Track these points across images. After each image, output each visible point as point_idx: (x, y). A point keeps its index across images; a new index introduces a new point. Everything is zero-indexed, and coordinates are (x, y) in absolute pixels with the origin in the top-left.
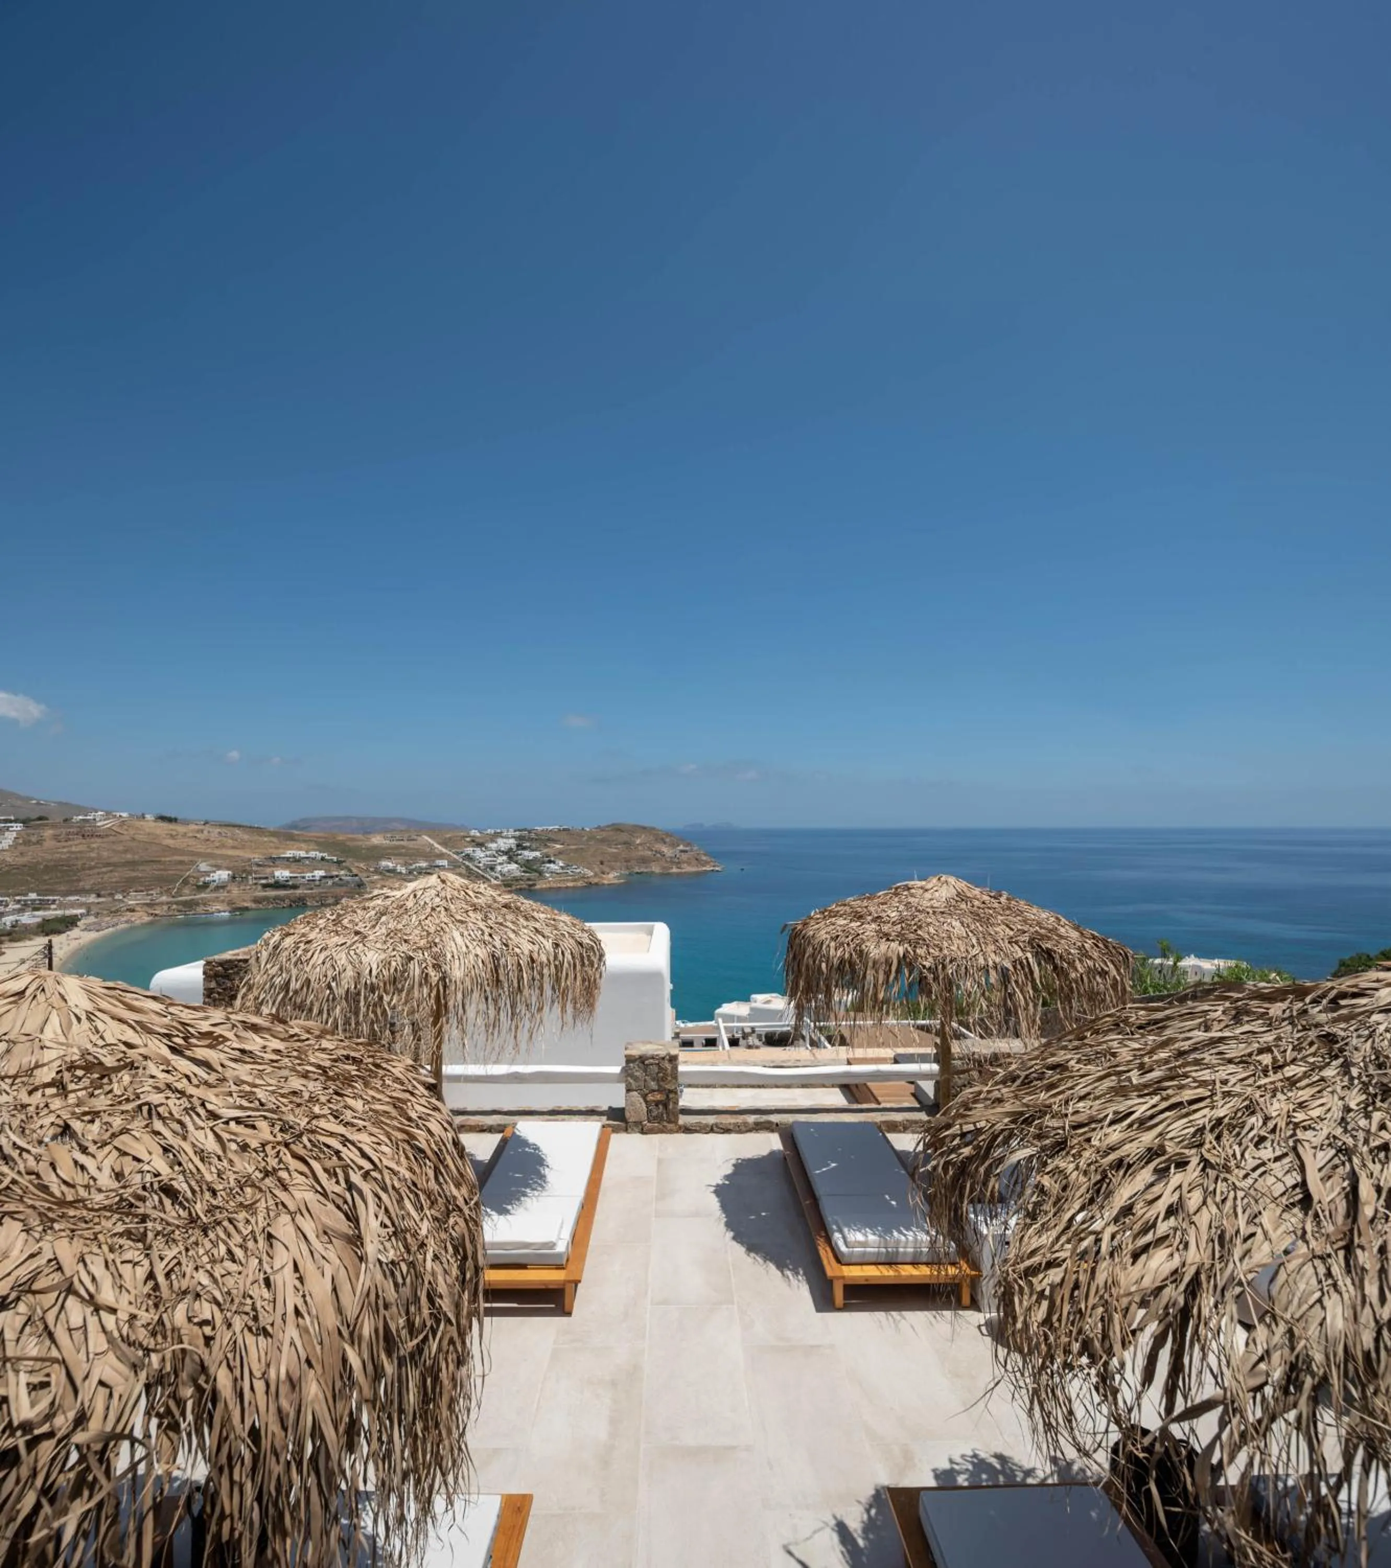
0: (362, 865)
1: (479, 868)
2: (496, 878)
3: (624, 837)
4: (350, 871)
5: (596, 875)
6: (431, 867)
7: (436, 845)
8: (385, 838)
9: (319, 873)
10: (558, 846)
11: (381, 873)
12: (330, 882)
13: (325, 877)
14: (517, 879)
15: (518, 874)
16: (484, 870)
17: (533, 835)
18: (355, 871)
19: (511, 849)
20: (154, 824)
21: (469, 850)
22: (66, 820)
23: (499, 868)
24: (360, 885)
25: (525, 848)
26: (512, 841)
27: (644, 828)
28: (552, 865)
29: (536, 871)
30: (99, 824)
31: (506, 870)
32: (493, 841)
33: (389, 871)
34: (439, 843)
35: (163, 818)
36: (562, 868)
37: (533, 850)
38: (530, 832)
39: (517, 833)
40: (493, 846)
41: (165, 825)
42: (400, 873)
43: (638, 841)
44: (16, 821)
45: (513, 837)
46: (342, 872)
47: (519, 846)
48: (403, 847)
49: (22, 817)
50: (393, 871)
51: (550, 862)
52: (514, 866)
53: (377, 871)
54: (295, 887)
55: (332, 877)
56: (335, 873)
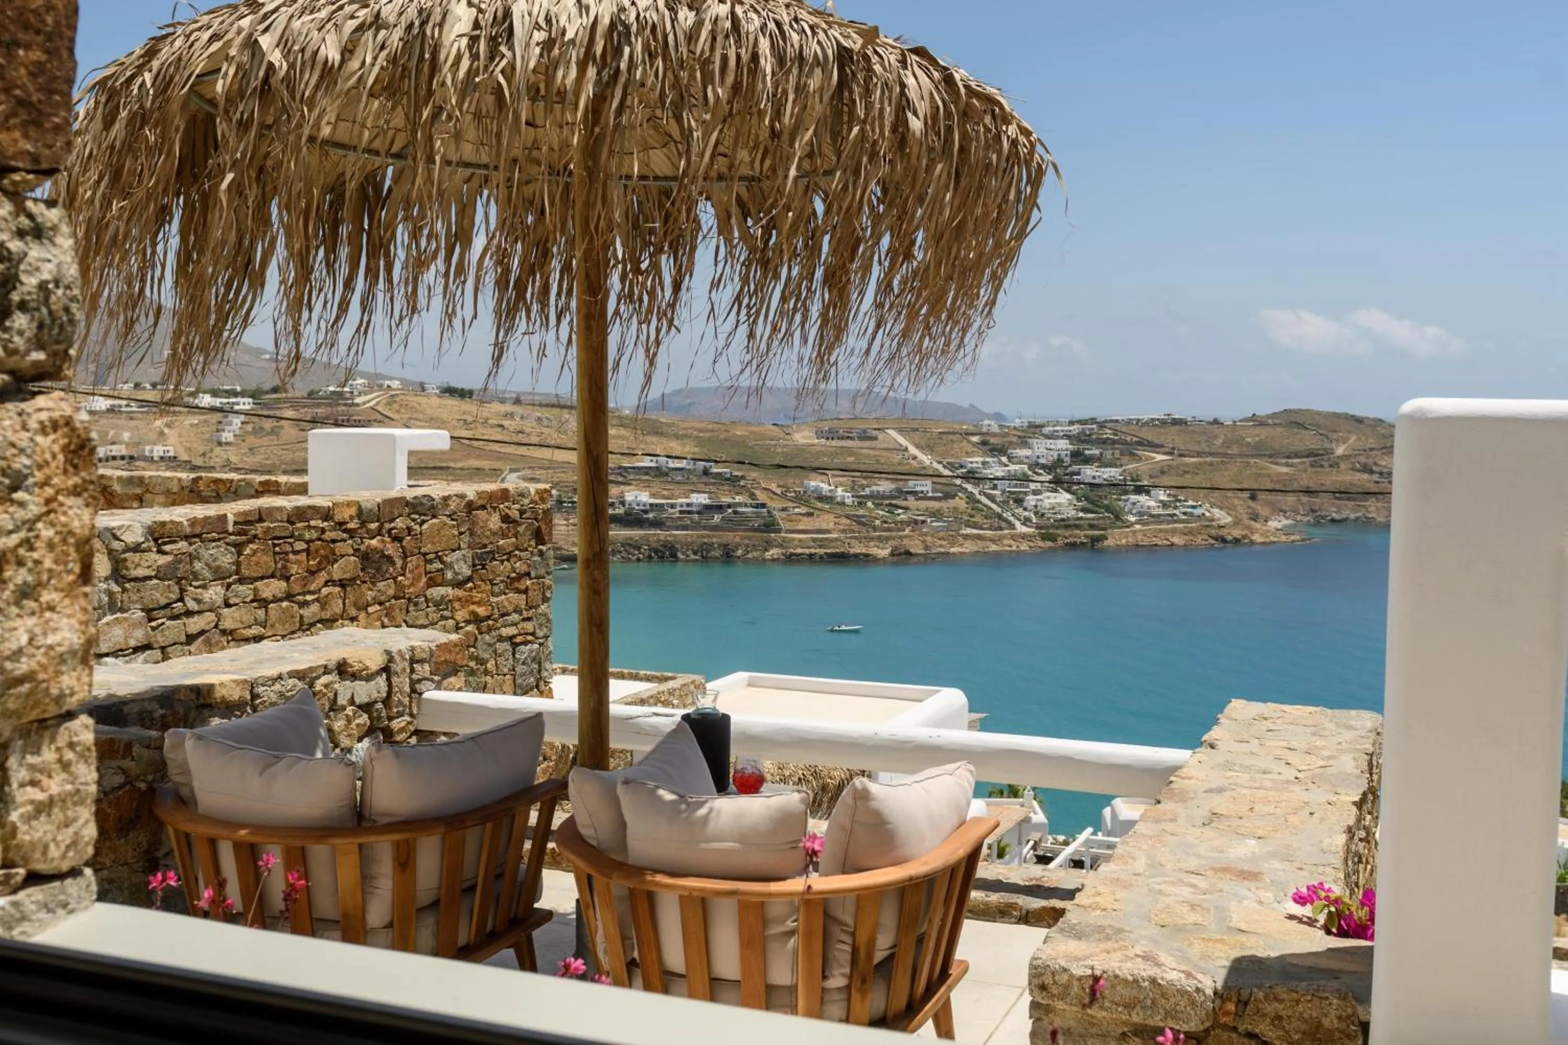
0: (773, 487)
1: (992, 498)
2: (1026, 522)
3: (1308, 440)
4: (752, 496)
5: (1237, 523)
6: (902, 493)
7: (913, 450)
8: (820, 434)
9: (701, 499)
10: (1160, 457)
11: (806, 503)
12: (717, 518)
13: (707, 507)
14: (1065, 524)
15: (1072, 513)
16: (1004, 504)
17: (1108, 434)
18: (762, 497)
19: (1060, 460)
20: (435, 401)
21: (976, 461)
22: (311, 394)
23: (1031, 500)
24: (770, 526)
25: (1088, 461)
26: (1063, 444)
27: (1360, 421)
28: (1142, 498)
29: (1108, 509)
30: (358, 400)
31: (1047, 503)
32: (1024, 444)
33: (821, 498)
34: (918, 446)
35: (450, 391)
36: (1165, 505)
37: (1106, 466)
38: (1102, 425)
39: (1076, 429)
40: (1022, 452)
41: (452, 403)
42: (843, 504)
43: (1340, 450)
44: (243, 394)
45: (1068, 437)
46: (739, 499)
47: (1077, 456)
48: (850, 451)
49: (253, 386)
50: (827, 499)
51: (1139, 490)
52: (1063, 497)
53: (799, 499)
54: (657, 524)
55: (720, 508)
56: (726, 500)
